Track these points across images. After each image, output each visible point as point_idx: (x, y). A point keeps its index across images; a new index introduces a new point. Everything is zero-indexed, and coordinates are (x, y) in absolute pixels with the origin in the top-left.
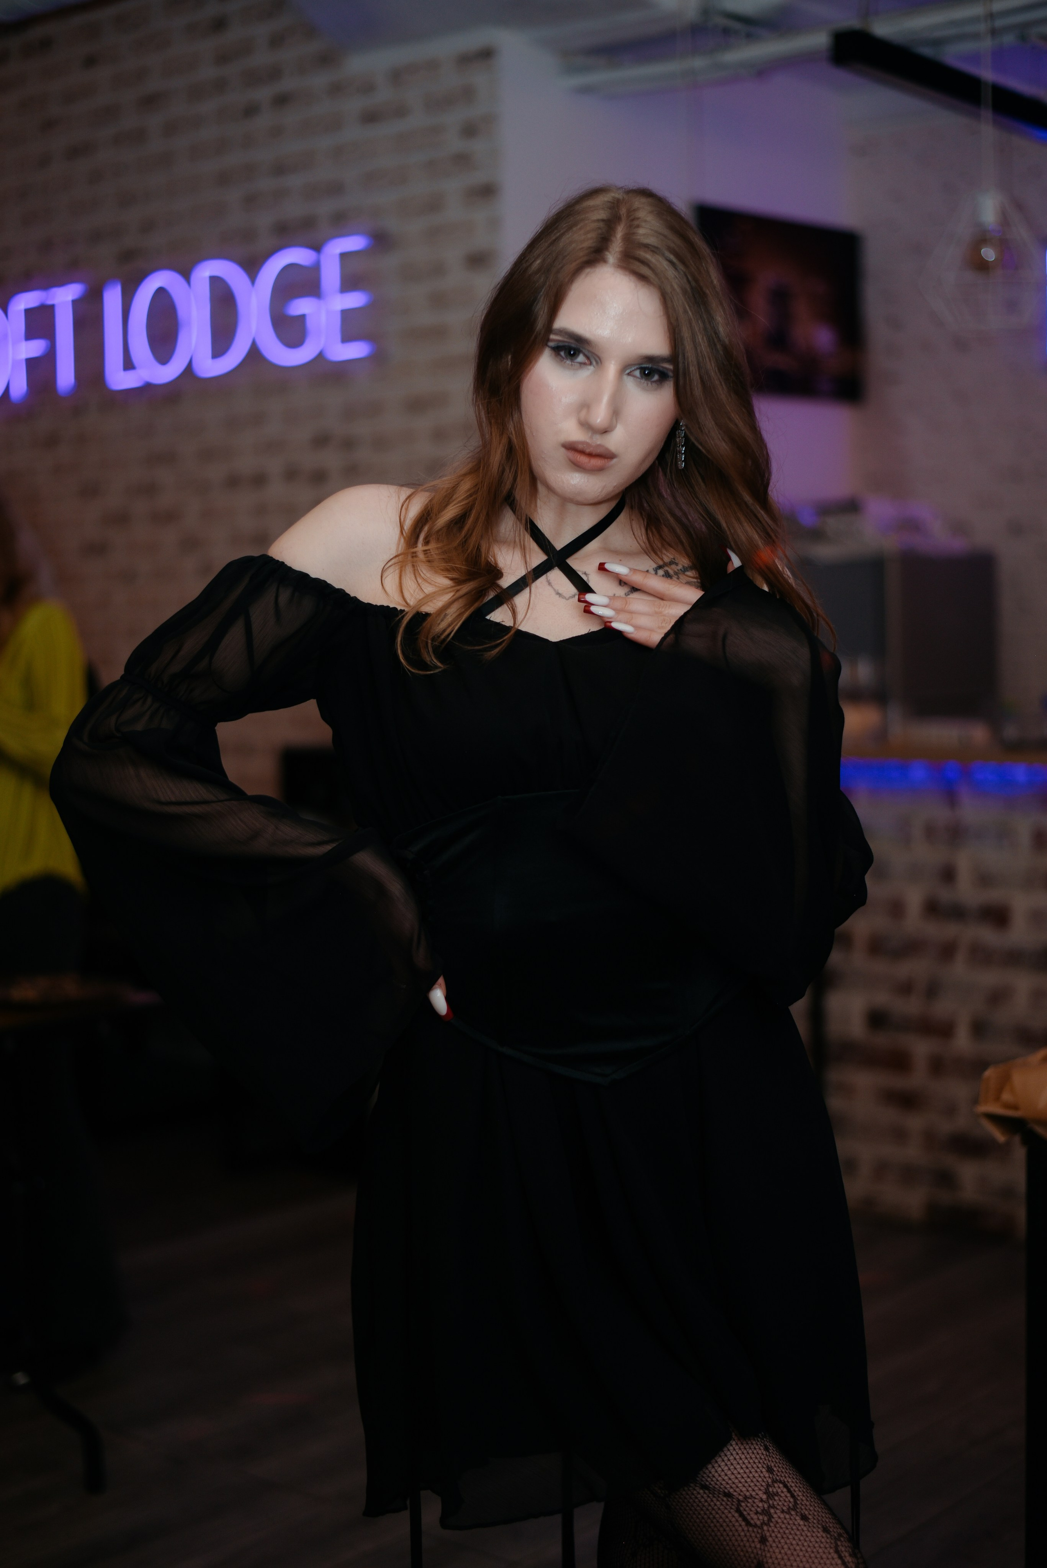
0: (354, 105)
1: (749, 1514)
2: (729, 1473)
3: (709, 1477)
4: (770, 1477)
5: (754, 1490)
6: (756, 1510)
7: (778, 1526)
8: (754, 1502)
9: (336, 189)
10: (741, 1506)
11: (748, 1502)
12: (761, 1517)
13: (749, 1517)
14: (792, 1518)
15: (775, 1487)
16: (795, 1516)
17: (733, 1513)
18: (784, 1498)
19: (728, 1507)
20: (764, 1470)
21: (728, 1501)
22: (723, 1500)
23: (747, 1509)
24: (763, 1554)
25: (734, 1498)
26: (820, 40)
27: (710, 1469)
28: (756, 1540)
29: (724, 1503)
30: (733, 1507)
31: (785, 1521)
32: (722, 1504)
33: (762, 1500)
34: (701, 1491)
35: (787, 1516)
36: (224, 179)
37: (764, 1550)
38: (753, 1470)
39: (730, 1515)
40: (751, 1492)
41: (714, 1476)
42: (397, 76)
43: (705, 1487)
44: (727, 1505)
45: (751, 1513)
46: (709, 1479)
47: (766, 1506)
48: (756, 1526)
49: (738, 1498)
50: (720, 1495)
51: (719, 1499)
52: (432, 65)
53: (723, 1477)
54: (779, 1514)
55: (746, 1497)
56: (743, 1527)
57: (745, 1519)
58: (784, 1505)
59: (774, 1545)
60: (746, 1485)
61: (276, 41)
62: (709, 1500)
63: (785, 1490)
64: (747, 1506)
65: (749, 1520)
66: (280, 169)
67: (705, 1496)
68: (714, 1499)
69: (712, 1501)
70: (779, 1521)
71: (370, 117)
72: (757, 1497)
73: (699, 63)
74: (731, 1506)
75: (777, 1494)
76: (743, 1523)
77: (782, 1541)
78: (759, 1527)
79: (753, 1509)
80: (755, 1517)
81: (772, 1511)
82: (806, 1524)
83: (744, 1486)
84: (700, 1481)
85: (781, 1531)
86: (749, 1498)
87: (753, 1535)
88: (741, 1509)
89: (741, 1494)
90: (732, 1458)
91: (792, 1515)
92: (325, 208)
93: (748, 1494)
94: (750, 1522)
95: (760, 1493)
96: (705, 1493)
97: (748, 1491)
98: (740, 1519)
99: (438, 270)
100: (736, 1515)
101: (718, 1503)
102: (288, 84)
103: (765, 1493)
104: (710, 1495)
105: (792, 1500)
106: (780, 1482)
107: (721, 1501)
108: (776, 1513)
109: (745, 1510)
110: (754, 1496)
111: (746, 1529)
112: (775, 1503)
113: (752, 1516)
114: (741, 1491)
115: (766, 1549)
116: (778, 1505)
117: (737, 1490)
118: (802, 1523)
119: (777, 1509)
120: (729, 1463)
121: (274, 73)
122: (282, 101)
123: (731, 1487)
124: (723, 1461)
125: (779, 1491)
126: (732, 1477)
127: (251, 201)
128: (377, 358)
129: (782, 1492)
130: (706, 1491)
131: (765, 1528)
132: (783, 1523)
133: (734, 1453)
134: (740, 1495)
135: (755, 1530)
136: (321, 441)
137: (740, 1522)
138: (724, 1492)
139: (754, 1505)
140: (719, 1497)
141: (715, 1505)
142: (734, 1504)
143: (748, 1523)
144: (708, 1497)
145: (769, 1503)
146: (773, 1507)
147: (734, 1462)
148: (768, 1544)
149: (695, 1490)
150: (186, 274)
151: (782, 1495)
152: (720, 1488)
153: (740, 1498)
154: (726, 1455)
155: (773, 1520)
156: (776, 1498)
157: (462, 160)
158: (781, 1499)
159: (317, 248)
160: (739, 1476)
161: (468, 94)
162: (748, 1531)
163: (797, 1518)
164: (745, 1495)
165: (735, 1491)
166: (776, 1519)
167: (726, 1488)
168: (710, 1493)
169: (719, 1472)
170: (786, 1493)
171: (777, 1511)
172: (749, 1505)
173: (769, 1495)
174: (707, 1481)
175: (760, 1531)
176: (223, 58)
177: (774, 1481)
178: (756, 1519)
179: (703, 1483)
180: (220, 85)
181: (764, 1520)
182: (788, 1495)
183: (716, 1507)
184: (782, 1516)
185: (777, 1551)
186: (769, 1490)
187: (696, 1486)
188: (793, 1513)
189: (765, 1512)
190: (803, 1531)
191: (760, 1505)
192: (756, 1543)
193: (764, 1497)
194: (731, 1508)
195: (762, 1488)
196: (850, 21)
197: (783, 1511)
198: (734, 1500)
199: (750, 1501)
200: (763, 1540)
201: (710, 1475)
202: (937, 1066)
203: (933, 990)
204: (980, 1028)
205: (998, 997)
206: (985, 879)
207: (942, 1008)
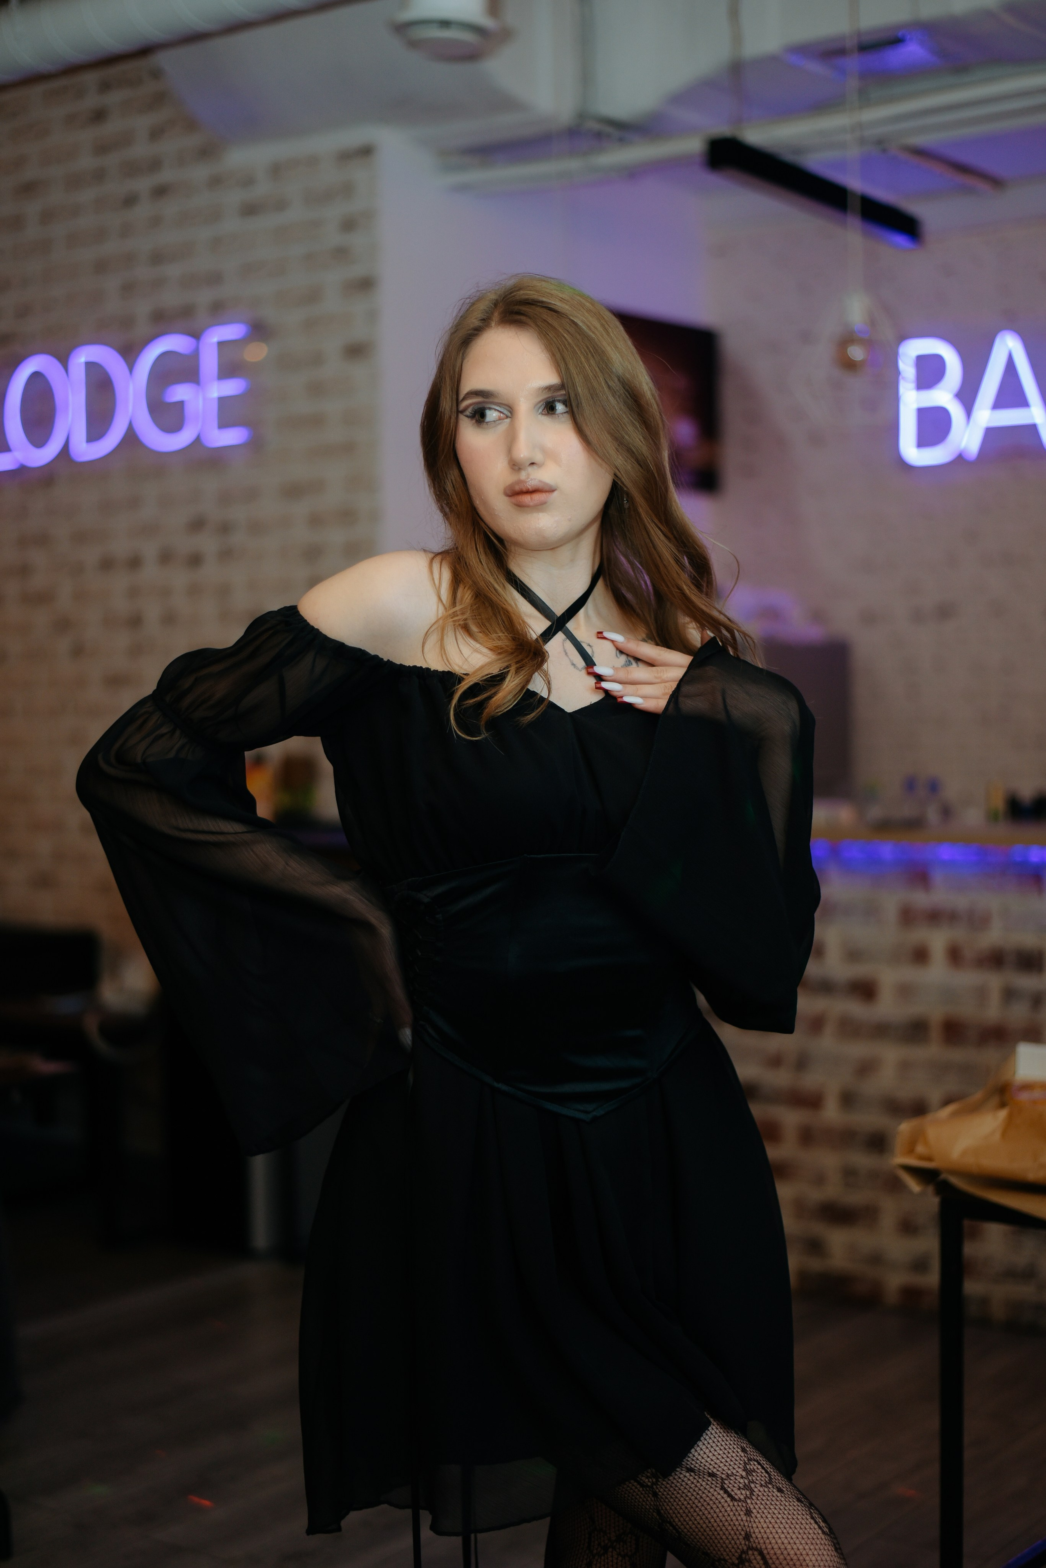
0: (233, 198)
1: (733, 1490)
2: (710, 1455)
3: (693, 1460)
4: (745, 1456)
5: (734, 1468)
6: (739, 1486)
7: (759, 1498)
8: (736, 1479)
9: (215, 279)
10: (725, 1484)
11: (731, 1479)
12: (743, 1492)
13: (733, 1493)
14: (770, 1490)
15: (751, 1465)
16: (772, 1489)
17: (718, 1491)
18: (761, 1474)
19: (713, 1486)
20: (739, 1450)
21: (713, 1480)
22: (708, 1480)
23: (730, 1486)
24: (750, 1525)
25: (717, 1477)
26: (695, 145)
27: (693, 1453)
28: (742, 1513)
29: (709, 1483)
30: (718, 1485)
31: (765, 1494)
32: (707, 1484)
33: (742, 1477)
34: (687, 1474)
35: (766, 1490)
36: (101, 267)
37: (750, 1522)
38: (730, 1451)
39: (715, 1493)
40: (732, 1470)
41: (698, 1459)
42: (276, 170)
43: (690, 1470)
44: (712, 1484)
45: (734, 1489)
46: (693, 1462)
47: (746, 1481)
48: (740, 1500)
49: (721, 1477)
50: (705, 1476)
51: (704, 1479)
52: (312, 161)
53: (706, 1459)
54: (759, 1488)
55: (728, 1475)
56: (729, 1502)
57: (730, 1495)
58: (761, 1480)
59: (758, 1516)
60: (727, 1464)
61: (156, 134)
62: (695, 1481)
63: (759, 1467)
64: (730, 1483)
65: (734, 1496)
66: (157, 258)
67: (691, 1478)
68: (700, 1480)
69: (698, 1482)
70: (760, 1494)
71: (250, 210)
72: (738, 1474)
73: (573, 164)
74: (715, 1484)
75: (754, 1471)
76: (728, 1499)
77: (765, 1511)
78: (743, 1501)
79: (735, 1485)
80: (739, 1492)
81: (752, 1485)
82: (783, 1495)
83: (725, 1465)
84: (686, 1465)
85: (763, 1502)
86: (731, 1476)
87: (738, 1509)
88: (726, 1486)
89: (724, 1472)
90: (710, 1441)
91: (769, 1488)
92: (204, 297)
93: (729, 1472)
94: (734, 1497)
95: (739, 1470)
96: (691, 1475)
97: (729, 1469)
98: (725, 1496)
99: (317, 359)
100: (721, 1492)
101: (704, 1483)
102: (166, 176)
103: (744, 1470)
104: (696, 1477)
105: (767, 1475)
106: (754, 1460)
107: (706, 1481)
108: (756, 1487)
109: (729, 1487)
110: (735, 1474)
111: (731, 1504)
112: (754, 1478)
113: (736, 1491)
114: (723, 1470)
115: (752, 1520)
116: (757, 1480)
117: (720, 1469)
118: (779, 1494)
119: (757, 1483)
120: (709, 1446)
121: (155, 165)
122: (160, 192)
123: (714, 1467)
124: (704, 1444)
125: (755, 1468)
126: (714, 1458)
127: (128, 289)
128: (255, 444)
129: (758, 1469)
130: (692, 1474)
131: (749, 1501)
132: (764, 1495)
133: (712, 1436)
134: (722, 1473)
135: (740, 1504)
136: (197, 525)
137: (726, 1498)
138: (709, 1473)
139: (736, 1482)
140: (704, 1477)
141: (702, 1485)
142: (718, 1482)
143: (733, 1499)
144: (695, 1478)
145: (749, 1479)
146: (753, 1482)
147: (714, 1445)
148: (753, 1515)
149: (681, 1473)
150: (64, 360)
151: (758, 1471)
152: (705, 1469)
153: (723, 1476)
154: (705, 1439)
155: (754, 1493)
156: (754, 1474)
157: (341, 254)
158: (758, 1475)
159: (196, 335)
160: (719, 1457)
161: (347, 190)
162: (734, 1506)
163: (774, 1490)
164: (727, 1473)
165: (718, 1471)
166: (757, 1492)
167: (709, 1469)
168: (696, 1475)
169: (702, 1455)
170: (761, 1470)
171: (757, 1486)
172: (731, 1482)
173: (747, 1472)
174: (692, 1464)
175: (744, 1505)
176: (102, 149)
177: (750, 1460)
178: (740, 1494)
179: (688, 1466)
180: (99, 175)
181: (746, 1495)
182: (763, 1471)
183: (702, 1488)
184: (761, 1489)
185: (762, 1520)
186: (746, 1467)
187: (682, 1470)
188: (770, 1486)
189: (746, 1487)
190: (782, 1501)
191: (742, 1481)
192: (742, 1516)
193: (744, 1474)
194: (716, 1487)
195: (741, 1466)
196: (723, 129)
197: (761, 1486)
198: (718, 1479)
199: (732, 1478)
200: (748, 1513)
201: (694, 1458)
202: (807, 1137)
203: (802, 1063)
204: (848, 1099)
205: (866, 1068)
206: (853, 955)
207: (811, 1080)
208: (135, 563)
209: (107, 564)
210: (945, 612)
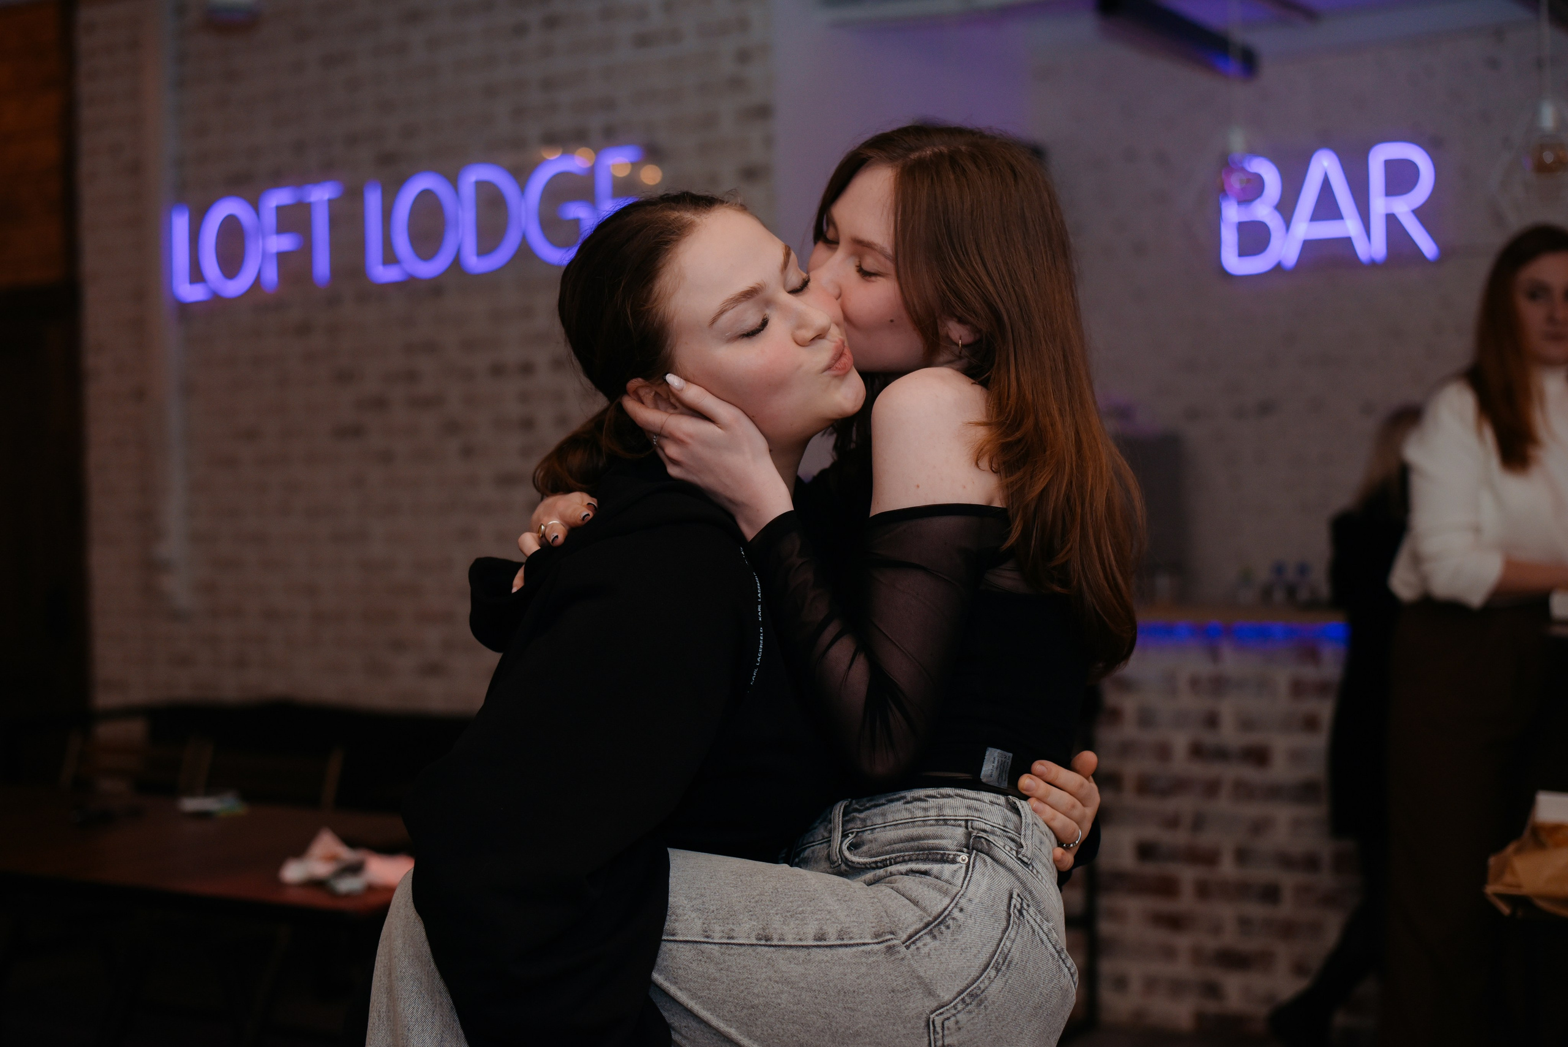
0: (626, 29)
9: (608, 104)
36: (491, 92)
42: (669, 4)
66: (549, 84)
71: (643, 41)
92: (596, 121)
99: (713, 181)
102: (556, 7)
122: (552, 22)
127: (519, 113)
150: (453, 179)
157: (737, 84)
161: (742, 25)
180: (487, 6)
202: (1203, 890)
203: (1199, 823)
204: (1242, 856)
205: (1259, 827)
206: (1247, 724)
207: (1207, 839)
208: (527, 369)
209: (497, 370)
210: (1265, 409)
